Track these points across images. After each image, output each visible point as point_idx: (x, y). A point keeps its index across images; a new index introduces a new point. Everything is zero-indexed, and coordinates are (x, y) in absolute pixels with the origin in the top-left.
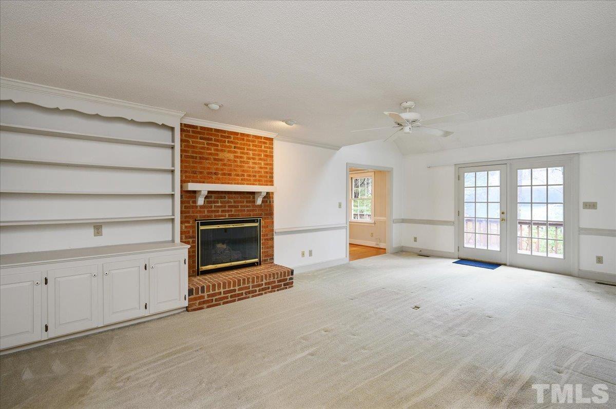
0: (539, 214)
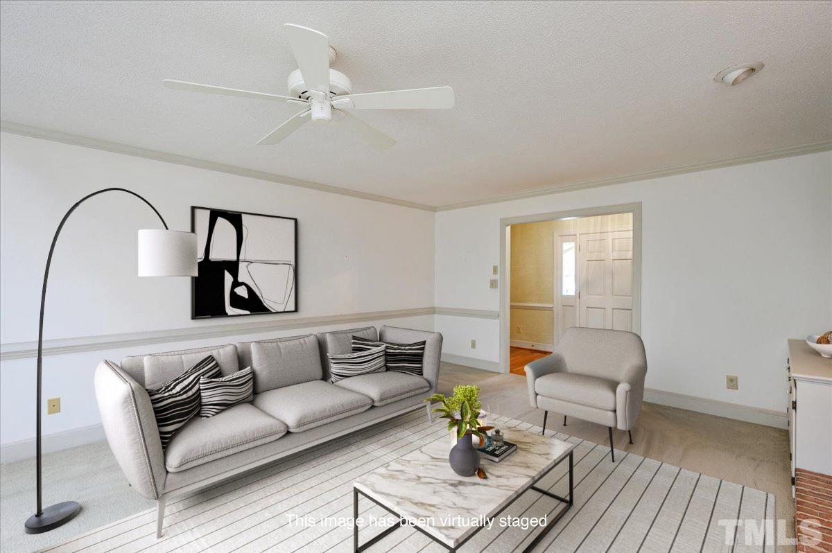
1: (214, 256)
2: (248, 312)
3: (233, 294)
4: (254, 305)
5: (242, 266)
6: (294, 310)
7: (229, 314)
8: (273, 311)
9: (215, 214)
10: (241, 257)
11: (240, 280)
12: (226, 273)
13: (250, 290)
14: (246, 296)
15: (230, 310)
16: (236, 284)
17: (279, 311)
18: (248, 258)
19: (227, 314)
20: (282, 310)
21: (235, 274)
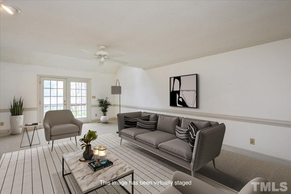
0: (79, 102)
1: (175, 90)
2: (182, 106)
3: (179, 100)
4: (184, 104)
5: (181, 92)
6: (196, 107)
7: (178, 106)
8: (189, 107)
9: (175, 78)
10: (180, 90)
11: (180, 96)
12: (177, 94)
13: (183, 99)
14: (182, 101)
15: (178, 105)
16: (179, 97)
17: (191, 107)
18: (182, 90)
19: (177, 106)
20: (192, 107)
21: (179, 95)
